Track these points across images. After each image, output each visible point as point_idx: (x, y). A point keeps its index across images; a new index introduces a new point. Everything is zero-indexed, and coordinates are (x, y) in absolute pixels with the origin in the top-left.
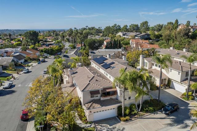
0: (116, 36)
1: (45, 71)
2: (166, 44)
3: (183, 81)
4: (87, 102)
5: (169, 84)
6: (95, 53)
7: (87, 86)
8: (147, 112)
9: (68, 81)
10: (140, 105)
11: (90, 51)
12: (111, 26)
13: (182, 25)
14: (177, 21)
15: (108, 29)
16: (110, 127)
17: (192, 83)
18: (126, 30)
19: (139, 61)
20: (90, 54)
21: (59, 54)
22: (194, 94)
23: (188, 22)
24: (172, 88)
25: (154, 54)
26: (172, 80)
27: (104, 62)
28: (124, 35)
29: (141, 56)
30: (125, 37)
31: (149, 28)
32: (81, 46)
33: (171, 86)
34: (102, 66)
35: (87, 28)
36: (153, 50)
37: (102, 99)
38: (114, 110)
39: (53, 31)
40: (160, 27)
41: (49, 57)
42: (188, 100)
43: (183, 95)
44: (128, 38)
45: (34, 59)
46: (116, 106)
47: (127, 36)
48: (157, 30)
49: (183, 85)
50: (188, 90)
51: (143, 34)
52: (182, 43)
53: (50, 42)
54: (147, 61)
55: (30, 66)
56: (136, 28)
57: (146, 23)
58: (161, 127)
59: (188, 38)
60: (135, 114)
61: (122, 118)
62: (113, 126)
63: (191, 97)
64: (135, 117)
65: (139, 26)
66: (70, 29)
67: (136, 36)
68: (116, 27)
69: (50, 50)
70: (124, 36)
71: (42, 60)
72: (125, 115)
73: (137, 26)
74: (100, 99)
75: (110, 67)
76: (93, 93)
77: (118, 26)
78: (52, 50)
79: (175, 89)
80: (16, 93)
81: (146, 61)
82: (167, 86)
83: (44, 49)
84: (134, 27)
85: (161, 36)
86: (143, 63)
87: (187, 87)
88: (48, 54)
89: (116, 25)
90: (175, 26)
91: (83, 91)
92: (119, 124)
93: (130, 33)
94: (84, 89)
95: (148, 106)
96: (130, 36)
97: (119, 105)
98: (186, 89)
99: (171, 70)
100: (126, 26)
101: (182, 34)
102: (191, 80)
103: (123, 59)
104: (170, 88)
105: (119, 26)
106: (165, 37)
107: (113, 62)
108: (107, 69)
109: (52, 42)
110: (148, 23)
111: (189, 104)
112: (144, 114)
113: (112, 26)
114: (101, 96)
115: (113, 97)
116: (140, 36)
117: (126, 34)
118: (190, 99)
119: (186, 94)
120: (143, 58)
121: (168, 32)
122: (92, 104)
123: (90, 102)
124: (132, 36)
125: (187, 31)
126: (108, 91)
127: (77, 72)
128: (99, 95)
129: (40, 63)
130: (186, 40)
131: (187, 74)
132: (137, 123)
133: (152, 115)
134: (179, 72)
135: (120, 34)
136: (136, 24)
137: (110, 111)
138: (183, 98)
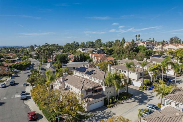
0: (76, 52)
1: (24, 84)
2: (117, 57)
3: (139, 79)
4: (84, 98)
5: (130, 82)
6: (67, 66)
7: (83, 87)
8: (122, 99)
9: (61, 87)
10: (118, 96)
11: (63, 64)
12: (70, 43)
13: (127, 42)
14: (124, 39)
15: (68, 45)
16: (102, 112)
17: (145, 80)
18: (84, 46)
19: (108, 68)
20: (63, 66)
21: (28, 69)
22: (146, 87)
23: (132, 40)
24: (131, 85)
25: (116, 63)
26: (132, 80)
27: (86, 71)
28: (83, 50)
29: (109, 65)
30: (85, 52)
31: (102, 44)
32: (52, 60)
33: (131, 84)
34: (85, 73)
35: (47, 44)
36: (115, 61)
37: (94, 95)
38: (102, 101)
39: (11, 48)
40: (110, 44)
41: (20, 72)
42: (143, 90)
43: (140, 88)
44: (87, 53)
45: (5, 75)
46: (102, 99)
47: (86, 51)
48: (108, 46)
49: (139, 81)
50: (143, 84)
51: (99, 49)
52: (131, 55)
53: (13, 58)
54: (114, 68)
55: (4, 81)
56: (92, 45)
57: (100, 40)
58: (133, 107)
59: (134, 52)
60: (116, 102)
61: (108, 106)
62: (103, 111)
63: (145, 88)
64: (116, 103)
65: (94, 43)
66: (31, 46)
67: (93, 51)
68: (75, 44)
69: (19, 65)
70: (83, 52)
71: (14, 75)
72: (110, 104)
73: (92, 43)
74: (92, 95)
75: (93, 73)
76: (88, 91)
77: (76, 43)
78: (21, 66)
79: (134, 85)
80: (6, 104)
81: (112, 68)
82: (129, 84)
83: (13, 65)
84: (91, 44)
85: (112, 50)
86: (111, 69)
87: (141, 82)
88: (17, 70)
89: (74, 42)
90: (122, 43)
91: (81, 90)
92: (107, 110)
93: (87, 49)
94: (82, 89)
95: (122, 96)
96: (88, 51)
97: (105, 97)
98: (142, 84)
99: (131, 72)
100: (84, 43)
101: (129, 49)
102: (144, 78)
103: (97, 68)
104: (130, 85)
105: (78, 43)
106: (117, 52)
107: (93, 70)
108: (91, 75)
109: (15, 58)
110: (101, 40)
111: (144, 92)
112: (121, 101)
113: (72, 43)
114: (93, 93)
115: (100, 93)
116: (97, 51)
117: (85, 50)
118: (144, 89)
119: (142, 87)
120: (110, 66)
121: (118, 48)
122: (88, 98)
123: (86, 98)
124: (90, 51)
125: (133, 47)
126: (97, 88)
127: (67, 80)
128: (91, 92)
129: (13, 78)
130: (133, 53)
131: (141, 74)
132: (118, 107)
133: (126, 101)
134: (136, 74)
135: (80, 49)
136: (92, 41)
137: (99, 102)
138: (141, 89)
